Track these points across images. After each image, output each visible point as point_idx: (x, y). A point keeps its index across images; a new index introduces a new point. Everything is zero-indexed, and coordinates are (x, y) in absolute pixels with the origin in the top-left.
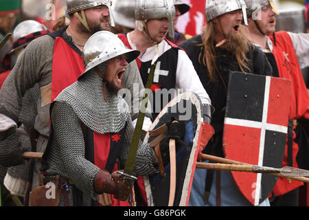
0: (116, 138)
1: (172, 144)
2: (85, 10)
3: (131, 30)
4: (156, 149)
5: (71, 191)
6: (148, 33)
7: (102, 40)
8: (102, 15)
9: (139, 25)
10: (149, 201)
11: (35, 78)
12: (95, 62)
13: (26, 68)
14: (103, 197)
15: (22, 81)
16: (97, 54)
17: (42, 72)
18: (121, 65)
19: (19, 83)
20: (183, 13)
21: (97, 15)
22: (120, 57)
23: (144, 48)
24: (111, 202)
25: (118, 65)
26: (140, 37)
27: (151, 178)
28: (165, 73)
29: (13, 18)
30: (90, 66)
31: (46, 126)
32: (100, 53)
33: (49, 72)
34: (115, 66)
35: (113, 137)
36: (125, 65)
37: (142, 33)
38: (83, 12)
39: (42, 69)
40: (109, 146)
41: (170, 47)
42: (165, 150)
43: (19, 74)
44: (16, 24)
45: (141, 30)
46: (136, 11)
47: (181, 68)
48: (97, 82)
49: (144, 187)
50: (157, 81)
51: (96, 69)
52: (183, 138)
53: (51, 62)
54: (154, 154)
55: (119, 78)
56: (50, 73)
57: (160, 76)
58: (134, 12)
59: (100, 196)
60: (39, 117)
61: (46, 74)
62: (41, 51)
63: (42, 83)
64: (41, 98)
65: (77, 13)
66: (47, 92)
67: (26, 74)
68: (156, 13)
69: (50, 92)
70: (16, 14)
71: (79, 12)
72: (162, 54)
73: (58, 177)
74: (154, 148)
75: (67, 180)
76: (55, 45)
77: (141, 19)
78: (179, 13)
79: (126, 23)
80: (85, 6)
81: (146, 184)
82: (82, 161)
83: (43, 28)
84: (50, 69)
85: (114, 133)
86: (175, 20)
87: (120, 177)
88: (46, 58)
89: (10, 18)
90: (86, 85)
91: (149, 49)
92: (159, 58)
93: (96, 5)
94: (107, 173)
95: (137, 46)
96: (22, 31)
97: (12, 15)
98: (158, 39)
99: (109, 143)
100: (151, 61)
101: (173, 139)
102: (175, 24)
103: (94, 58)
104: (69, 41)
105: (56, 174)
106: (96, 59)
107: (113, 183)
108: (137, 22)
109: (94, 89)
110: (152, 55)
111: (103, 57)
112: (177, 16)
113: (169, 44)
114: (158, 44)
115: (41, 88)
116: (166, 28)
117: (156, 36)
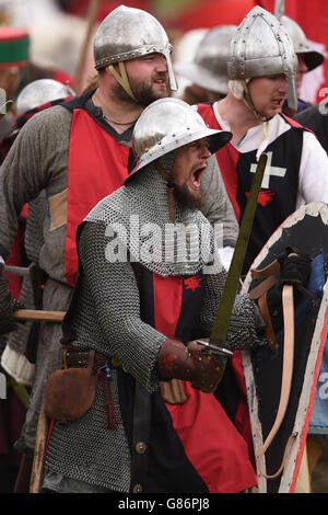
0: (192, 284)
1: (288, 293)
2: (125, 62)
3: (221, 96)
4: (260, 303)
5: (115, 376)
6: (251, 101)
7: (166, 113)
8: (155, 70)
9: (235, 88)
10: (249, 392)
11: (39, 180)
12: (155, 152)
13: (22, 163)
14: (171, 387)
15: (16, 186)
16: (157, 138)
17: (50, 169)
18: (199, 157)
19: (11, 189)
20: (311, 67)
21: (146, 71)
22: (197, 144)
23: (244, 129)
24: (184, 397)
25: (194, 158)
26: (237, 109)
27: (255, 353)
28: (281, 172)
29: (16, 75)
30: (145, 160)
31: (57, 265)
32: (162, 137)
33: (62, 170)
34: (188, 160)
35: (187, 282)
36: (206, 158)
37: (240, 101)
38: (121, 65)
39: (50, 164)
40: (180, 298)
41: (288, 127)
42: (275, 304)
43: (12, 173)
44: (23, 85)
45: (239, 96)
46: (229, 64)
47: (307, 165)
48: (158, 187)
49: (242, 367)
50: (267, 187)
51: (156, 164)
52: (306, 285)
53: (66, 152)
54: (257, 312)
55: (196, 180)
56: (65, 171)
57: (272, 178)
58: (226, 65)
59: (166, 385)
60: (47, 249)
61: (58, 173)
62: (47, 132)
63: (53, 189)
64: (49, 216)
65: (111, 67)
66: (61, 204)
67: (24, 174)
68: (265, 67)
69: (66, 204)
70: (21, 69)
71: (116, 65)
72: (274, 138)
73: (92, 353)
74: (256, 301)
75: (108, 358)
76: (73, 123)
77: (238, 77)
78: (305, 68)
79: (213, 84)
80: (125, 55)
81: (244, 363)
82: (136, 325)
83: (69, 92)
84: (64, 165)
85: (186, 276)
86: (299, 80)
87: (203, 350)
88: (56, 145)
89: (11, 75)
90: (138, 192)
91: (251, 131)
92: (269, 146)
93: (144, 52)
94: (180, 345)
95: (231, 124)
96: (31, 97)
97: (14, 70)
98: (270, 112)
99: (181, 291)
100: (256, 151)
101: (289, 284)
102: (298, 86)
103: (153, 145)
104: (97, 116)
105: (88, 349)
106: (156, 147)
107: (190, 362)
108: (230, 82)
109: (152, 199)
110: (258, 140)
111: (168, 144)
112: (301, 73)
113: (287, 122)
114: (268, 120)
115: (50, 198)
116: (283, 93)
117: (265, 107)
